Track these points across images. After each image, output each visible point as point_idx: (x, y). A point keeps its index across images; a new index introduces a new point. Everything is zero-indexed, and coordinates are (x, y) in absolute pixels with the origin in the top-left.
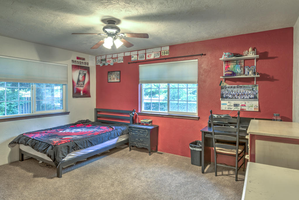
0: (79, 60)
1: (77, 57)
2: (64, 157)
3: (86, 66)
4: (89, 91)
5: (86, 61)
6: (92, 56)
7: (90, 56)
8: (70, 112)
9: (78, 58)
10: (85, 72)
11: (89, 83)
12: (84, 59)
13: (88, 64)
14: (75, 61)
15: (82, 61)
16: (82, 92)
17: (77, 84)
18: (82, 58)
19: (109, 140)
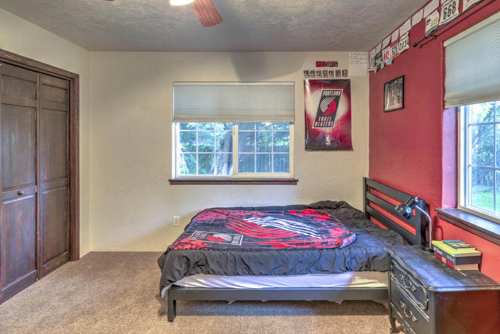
0: (322, 69)
1: (317, 62)
2: (175, 281)
3: (342, 78)
4: (350, 135)
5: (340, 67)
6: (357, 53)
7: (351, 54)
8: (298, 180)
9: (319, 64)
10: (337, 93)
11: (348, 117)
12: (335, 64)
13: (345, 72)
14: (313, 72)
15: (328, 69)
16: (328, 139)
17: (317, 120)
18: (329, 62)
19: (310, 273)
